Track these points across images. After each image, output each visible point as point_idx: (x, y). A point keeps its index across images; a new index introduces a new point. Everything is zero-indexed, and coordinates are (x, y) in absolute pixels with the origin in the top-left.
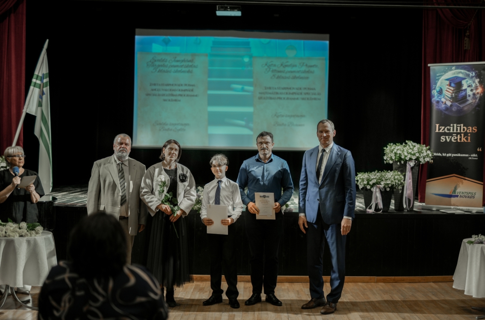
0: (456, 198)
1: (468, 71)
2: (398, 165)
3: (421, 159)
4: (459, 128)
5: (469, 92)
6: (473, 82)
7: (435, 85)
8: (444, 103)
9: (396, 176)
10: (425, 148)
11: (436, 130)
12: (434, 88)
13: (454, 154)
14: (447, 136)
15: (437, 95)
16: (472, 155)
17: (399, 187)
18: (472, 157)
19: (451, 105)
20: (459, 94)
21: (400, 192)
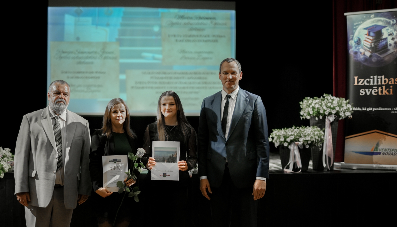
0: (378, 155)
1: (389, 18)
2: (316, 120)
3: (341, 114)
4: (379, 80)
5: (390, 41)
6: (394, 30)
7: (352, 35)
8: (363, 54)
9: (315, 132)
10: (345, 102)
11: (354, 83)
12: (351, 38)
13: (375, 108)
14: (367, 88)
15: (355, 45)
16: (395, 109)
17: (319, 144)
18: (395, 111)
19: (371, 56)
20: (378, 43)
21: (320, 149)
